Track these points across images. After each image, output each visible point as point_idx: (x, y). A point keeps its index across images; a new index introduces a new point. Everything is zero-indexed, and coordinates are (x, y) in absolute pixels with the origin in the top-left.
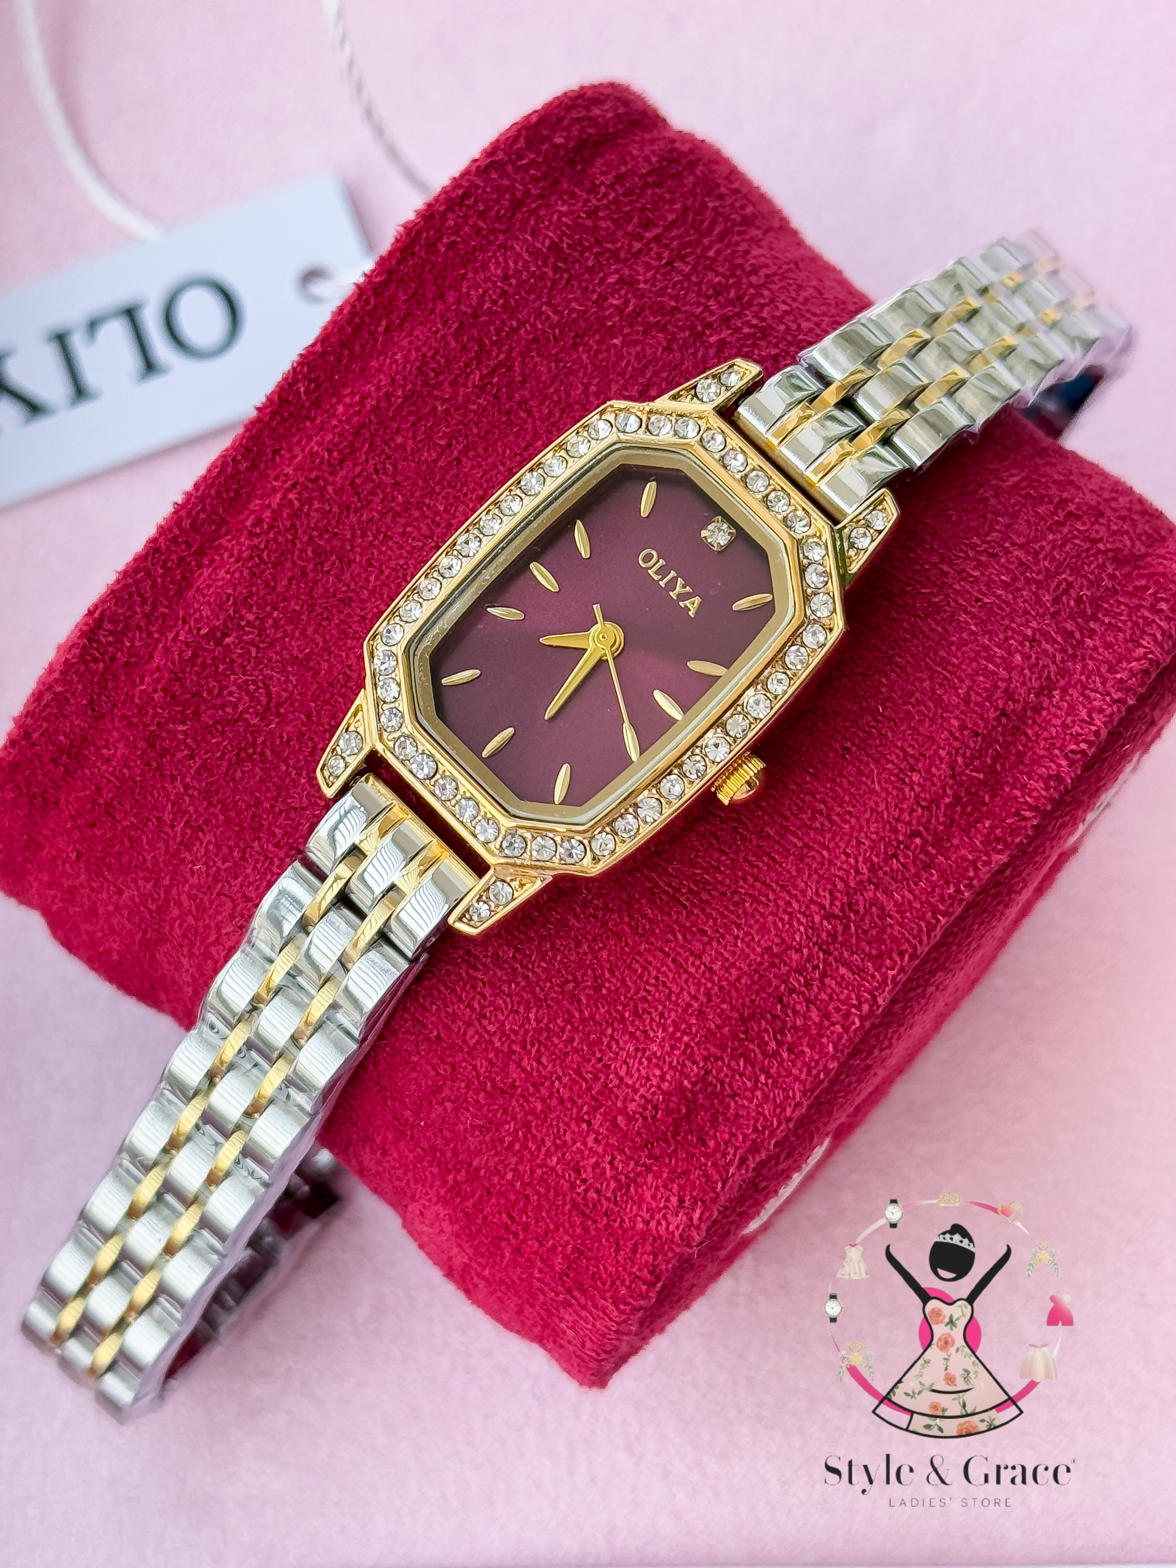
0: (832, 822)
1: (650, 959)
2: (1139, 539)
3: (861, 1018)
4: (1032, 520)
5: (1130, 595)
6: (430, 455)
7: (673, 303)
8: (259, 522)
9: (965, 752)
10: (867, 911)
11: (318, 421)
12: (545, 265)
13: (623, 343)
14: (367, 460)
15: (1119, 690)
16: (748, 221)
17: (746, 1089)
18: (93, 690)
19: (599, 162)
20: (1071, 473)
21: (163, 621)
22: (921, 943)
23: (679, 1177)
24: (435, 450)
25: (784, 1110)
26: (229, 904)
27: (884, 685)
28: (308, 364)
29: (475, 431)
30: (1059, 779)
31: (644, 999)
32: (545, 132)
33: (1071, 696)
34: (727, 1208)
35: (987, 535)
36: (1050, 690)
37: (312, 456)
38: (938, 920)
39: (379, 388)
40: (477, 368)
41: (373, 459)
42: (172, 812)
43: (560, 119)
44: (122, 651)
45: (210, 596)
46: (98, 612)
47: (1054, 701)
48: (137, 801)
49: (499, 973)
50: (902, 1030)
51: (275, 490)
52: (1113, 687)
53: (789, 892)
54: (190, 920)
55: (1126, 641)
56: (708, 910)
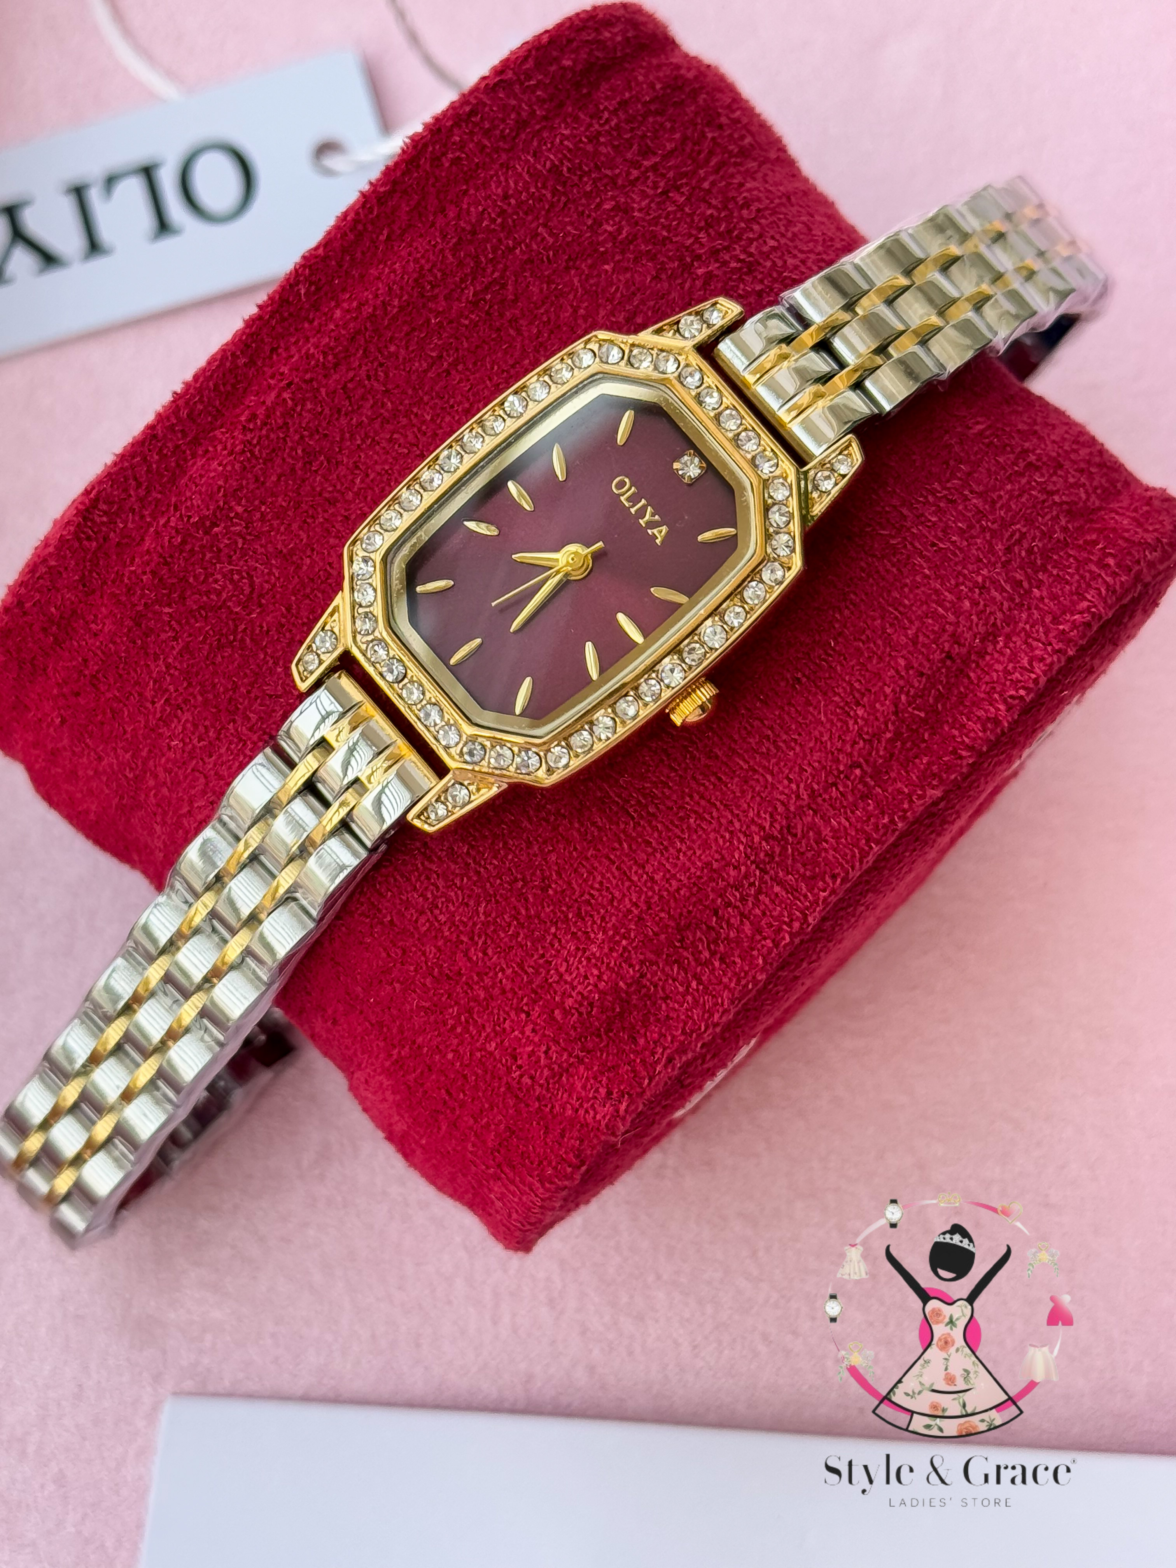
0: (778, 748)
1: (596, 864)
2: (1094, 492)
3: (791, 934)
4: (993, 469)
5: (1079, 548)
6: (421, 365)
7: (665, 233)
8: (253, 417)
9: (909, 691)
10: (805, 835)
11: (316, 323)
12: (544, 187)
13: (613, 269)
14: (360, 366)
15: (1060, 641)
16: (745, 153)
17: (678, 993)
18: (85, 567)
19: (604, 86)
20: (1035, 423)
21: (156, 506)
22: (853, 868)
23: (609, 1070)
24: (426, 361)
25: (712, 1015)
26: (202, 780)
27: (837, 621)
28: (310, 267)
29: (466, 345)
30: (996, 721)
31: (588, 902)
32: (555, 53)
33: (1015, 643)
34: (651, 1102)
35: (948, 481)
36: (995, 637)
37: (307, 358)
38: (871, 848)
39: (376, 296)
40: (472, 284)
41: (366, 365)
42: (154, 689)
43: (570, 41)
44: (115, 532)
45: (202, 486)
46: (94, 492)
47: (998, 647)
48: (121, 676)
49: (453, 867)
50: (831, 945)
51: (270, 387)
52: (1055, 637)
53: (732, 812)
54: (165, 791)
55: (1071, 593)
56: (654, 823)
